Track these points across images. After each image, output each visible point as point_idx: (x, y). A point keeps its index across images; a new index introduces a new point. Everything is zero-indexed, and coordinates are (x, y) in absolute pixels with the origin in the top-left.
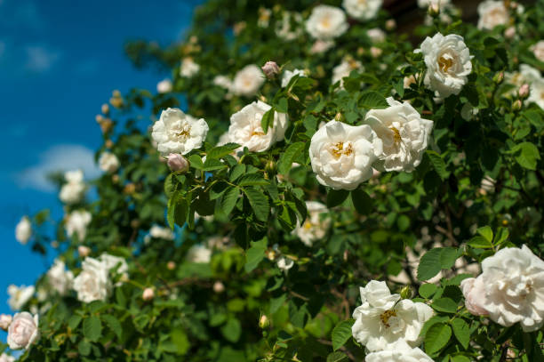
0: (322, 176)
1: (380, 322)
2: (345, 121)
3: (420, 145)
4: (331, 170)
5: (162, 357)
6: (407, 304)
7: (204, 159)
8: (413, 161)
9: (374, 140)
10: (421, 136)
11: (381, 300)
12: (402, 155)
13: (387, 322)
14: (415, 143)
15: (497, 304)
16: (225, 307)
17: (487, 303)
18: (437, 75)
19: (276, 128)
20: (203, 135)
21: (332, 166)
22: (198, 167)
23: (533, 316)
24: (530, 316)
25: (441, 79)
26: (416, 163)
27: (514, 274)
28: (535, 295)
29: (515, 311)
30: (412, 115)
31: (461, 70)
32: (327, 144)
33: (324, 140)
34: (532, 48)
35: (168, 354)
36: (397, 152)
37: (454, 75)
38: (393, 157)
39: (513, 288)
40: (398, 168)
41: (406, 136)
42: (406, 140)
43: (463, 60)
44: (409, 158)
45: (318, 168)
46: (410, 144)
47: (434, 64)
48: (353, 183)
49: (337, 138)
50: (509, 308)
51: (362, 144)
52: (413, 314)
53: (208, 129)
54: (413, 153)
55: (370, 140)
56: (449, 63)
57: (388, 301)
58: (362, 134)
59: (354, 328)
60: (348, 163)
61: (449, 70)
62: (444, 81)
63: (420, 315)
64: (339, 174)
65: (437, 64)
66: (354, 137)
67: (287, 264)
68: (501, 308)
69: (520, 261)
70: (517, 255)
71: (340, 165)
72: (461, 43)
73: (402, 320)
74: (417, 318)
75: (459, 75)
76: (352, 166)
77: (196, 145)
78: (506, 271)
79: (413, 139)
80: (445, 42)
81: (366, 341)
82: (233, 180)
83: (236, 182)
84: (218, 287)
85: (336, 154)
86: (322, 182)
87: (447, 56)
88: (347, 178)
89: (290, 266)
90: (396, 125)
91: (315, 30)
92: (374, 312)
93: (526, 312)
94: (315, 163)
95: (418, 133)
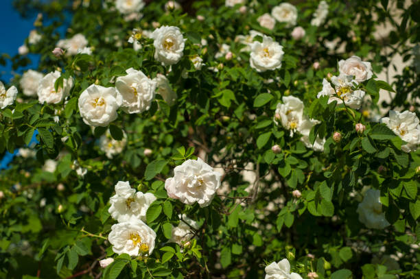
0: (86, 119)
1: (126, 206)
2: (101, 85)
3: (149, 97)
4: (91, 115)
5: (11, 235)
6: (140, 194)
7: (13, 111)
8: (145, 107)
9: (118, 96)
10: (149, 92)
11: (123, 193)
12: (138, 103)
13: (129, 205)
14: (145, 96)
15: (183, 192)
16: (67, 200)
17: (177, 192)
18: (162, 53)
19: (65, 88)
20: (14, 96)
21: (92, 113)
22: (9, 117)
23: (204, 198)
24: (202, 199)
25: (164, 55)
26: (148, 108)
27: (191, 174)
28: (206, 186)
29: (193, 196)
30: (144, 79)
31: (178, 48)
32: (88, 99)
33: (87, 97)
34: (258, 20)
35: (15, 232)
36: (136, 101)
37: (174, 52)
38: (133, 104)
39: (191, 183)
40: (137, 111)
41: (140, 92)
42: (140, 94)
43: (179, 42)
44: (143, 105)
45: (83, 114)
46: (142, 97)
47: (159, 46)
48: (105, 122)
49: (95, 96)
50: (190, 194)
51: (110, 99)
52: (143, 201)
53: (17, 92)
54: (145, 102)
55: (115, 96)
56: (170, 44)
57: (128, 192)
58: (109, 93)
59: (110, 210)
60: (102, 110)
61: (170, 49)
62: (166, 56)
63: (147, 201)
64: (97, 117)
65: (161, 46)
66: (105, 95)
67: (83, 172)
68: (185, 194)
69: (195, 167)
70: (192, 163)
71: (96, 112)
72: (178, 32)
73: (138, 204)
74: (145, 202)
75: (177, 51)
76: (104, 112)
77: (10, 103)
78: (185, 174)
79: (144, 94)
80: (167, 32)
81: (117, 217)
82: (32, 123)
83: (33, 125)
84: (61, 187)
85: (94, 105)
86: (86, 122)
87: (169, 40)
88: (101, 119)
89: (85, 172)
90: (134, 85)
91: (121, 7)
92: (121, 200)
93: (200, 196)
94: (81, 111)
95: (147, 90)
